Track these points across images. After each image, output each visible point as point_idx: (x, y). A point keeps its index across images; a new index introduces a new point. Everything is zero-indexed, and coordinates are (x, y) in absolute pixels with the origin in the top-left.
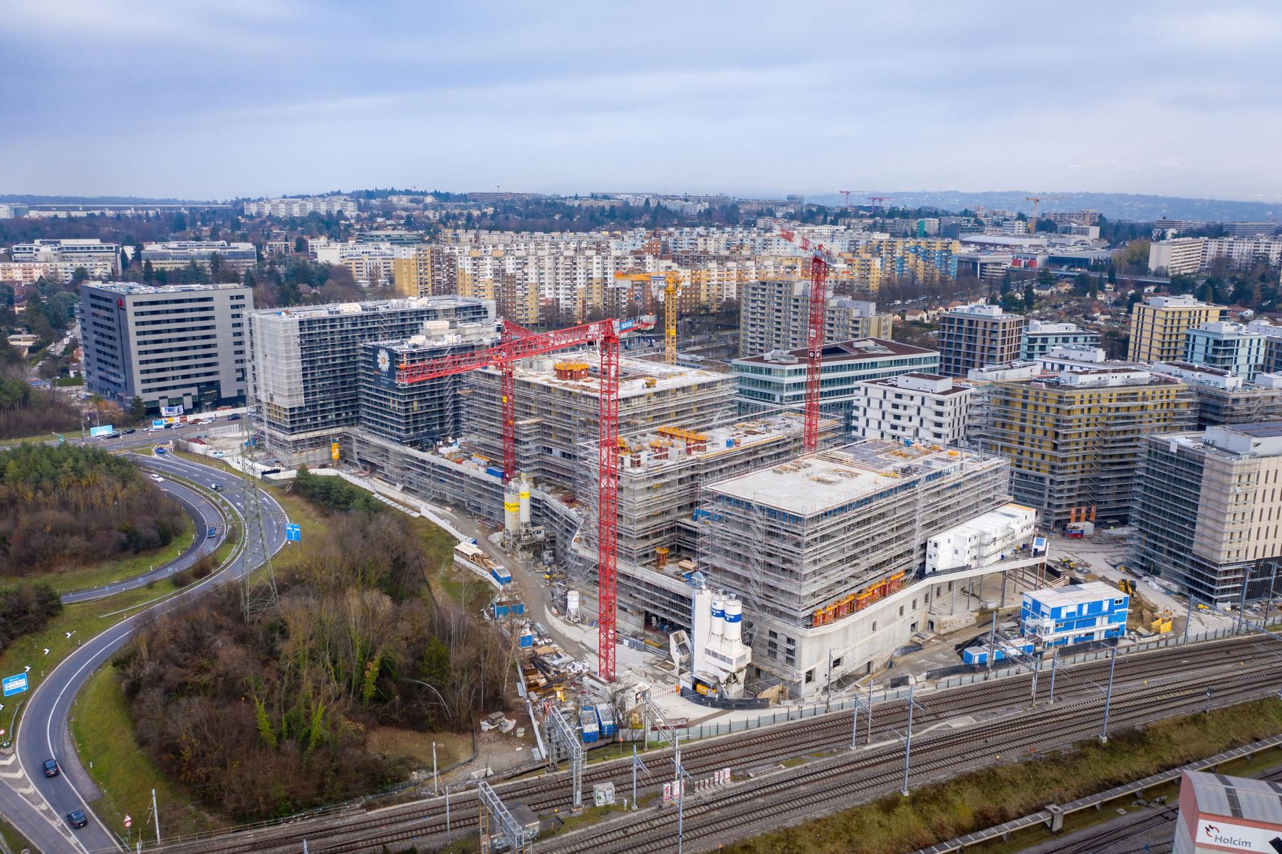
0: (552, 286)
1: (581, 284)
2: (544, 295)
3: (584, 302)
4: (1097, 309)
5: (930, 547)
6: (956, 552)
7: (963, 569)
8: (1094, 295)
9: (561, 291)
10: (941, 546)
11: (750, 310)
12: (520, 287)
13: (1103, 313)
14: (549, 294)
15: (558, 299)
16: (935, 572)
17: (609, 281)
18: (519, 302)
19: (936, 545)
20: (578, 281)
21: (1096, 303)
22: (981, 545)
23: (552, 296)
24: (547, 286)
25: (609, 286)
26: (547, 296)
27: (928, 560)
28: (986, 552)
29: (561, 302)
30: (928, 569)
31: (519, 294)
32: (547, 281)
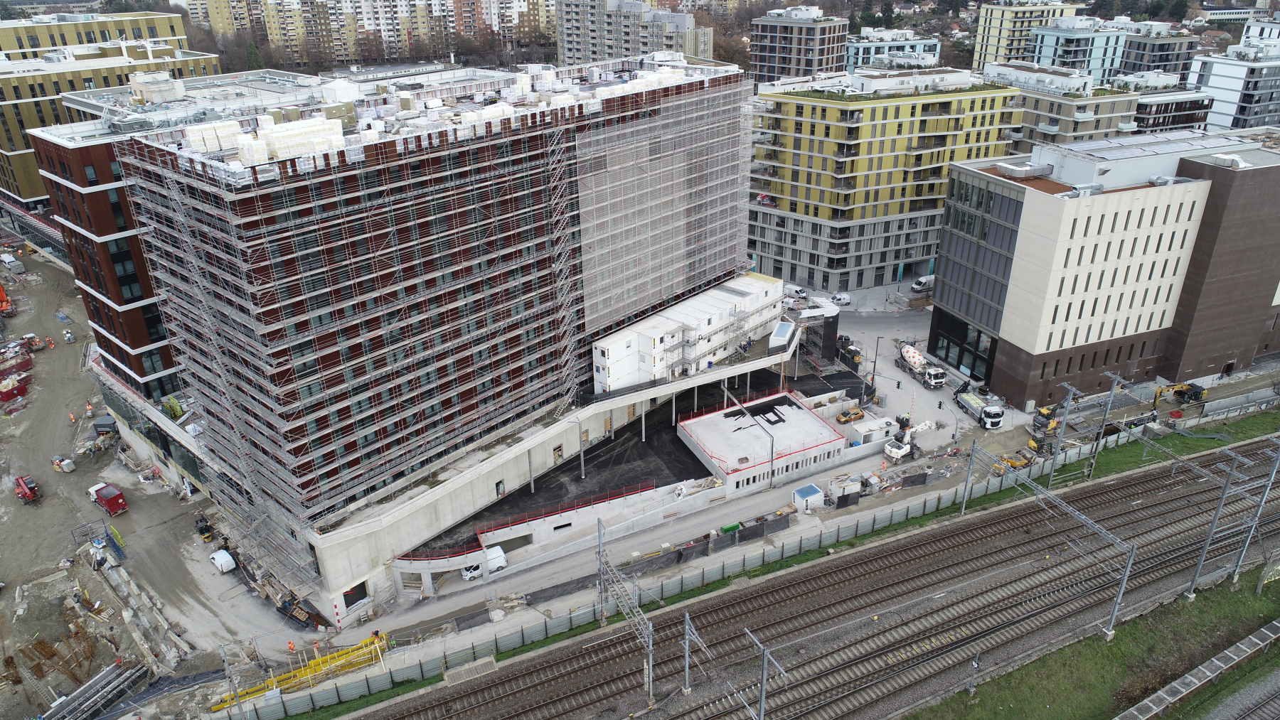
0: (371, 15)
1: (403, 12)
2: (363, 26)
3: (409, 33)
4: (955, 26)
5: (596, 355)
6: (642, 359)
7: (653, 384)
8: (956, 13)
9: (382, 21)
10: (612, 354)
11: (566, 31)
12: (333, 17)
13: (962, 30)
14: (369, 26)
15: (379, 31)
16: (607, 395)
17: (434, 8)
18: (335, 35)
19: (603, 353)
20: (398, 9)
21: (956, 20)
22: (686, 344)
23: (372, 28)
24: (365, 16)
25: (435, 14)
26: (367, 28)
27: (596, 375)
28: (692, 353)
29: (383, 34)
30: (598, 389)
31: (334, 25)
32: (364, 10)
